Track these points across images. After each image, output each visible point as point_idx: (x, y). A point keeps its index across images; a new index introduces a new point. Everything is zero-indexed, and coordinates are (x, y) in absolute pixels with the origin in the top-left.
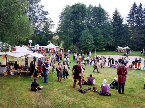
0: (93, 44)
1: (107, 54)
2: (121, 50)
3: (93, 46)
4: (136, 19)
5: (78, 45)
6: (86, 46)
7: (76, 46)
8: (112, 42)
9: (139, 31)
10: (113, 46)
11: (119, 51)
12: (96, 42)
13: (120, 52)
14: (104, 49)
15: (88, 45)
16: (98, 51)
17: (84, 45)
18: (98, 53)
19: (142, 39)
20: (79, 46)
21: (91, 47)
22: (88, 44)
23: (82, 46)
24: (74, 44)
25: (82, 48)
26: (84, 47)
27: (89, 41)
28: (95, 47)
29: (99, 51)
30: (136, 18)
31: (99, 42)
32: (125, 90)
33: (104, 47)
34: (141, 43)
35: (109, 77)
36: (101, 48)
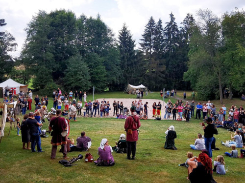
0: (89, 80)
1: (112, 98)
2: (133, 90)
3: (89, 84)
4: (154, 43)
5: (63, 82)
6: (77, 84)
7: (59, 84)
8: (120, 77)
9: (158, 61)
10: (120, 84)
11: (130, 92)
12: (94, 77)
13: (132, 93)
14: (108, 89)
15: (80, 82)
16: (97, 92)
17: (73, 83)
18: (98, 95)
19: (163, 73)
20: (65, 84)
21: (86, 85)
22: (80, 80)
23: (70, 85)
24: (55, 81)
25: (70, 87)
26: (73, 85)
27: (82, 76)
28: (92, 86)
29: (99, 91)
30: (153, 41)
31: (99, 78)
32: (137, 153)
33: (108, 86)
34: (161, 79)
35: (114, 134)
36: (103, 88)
